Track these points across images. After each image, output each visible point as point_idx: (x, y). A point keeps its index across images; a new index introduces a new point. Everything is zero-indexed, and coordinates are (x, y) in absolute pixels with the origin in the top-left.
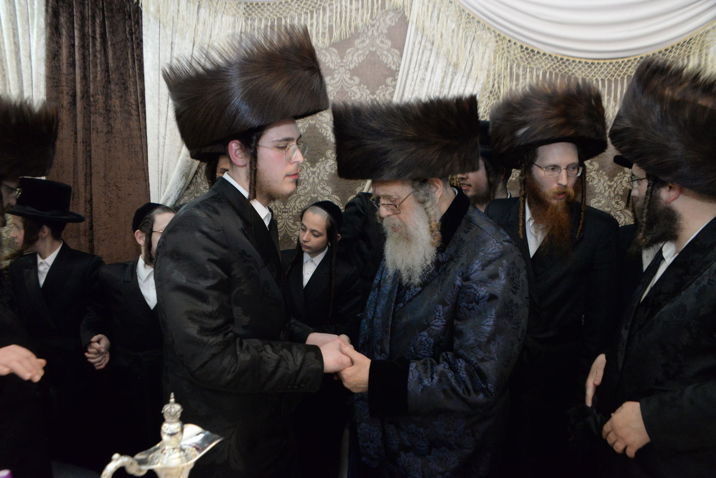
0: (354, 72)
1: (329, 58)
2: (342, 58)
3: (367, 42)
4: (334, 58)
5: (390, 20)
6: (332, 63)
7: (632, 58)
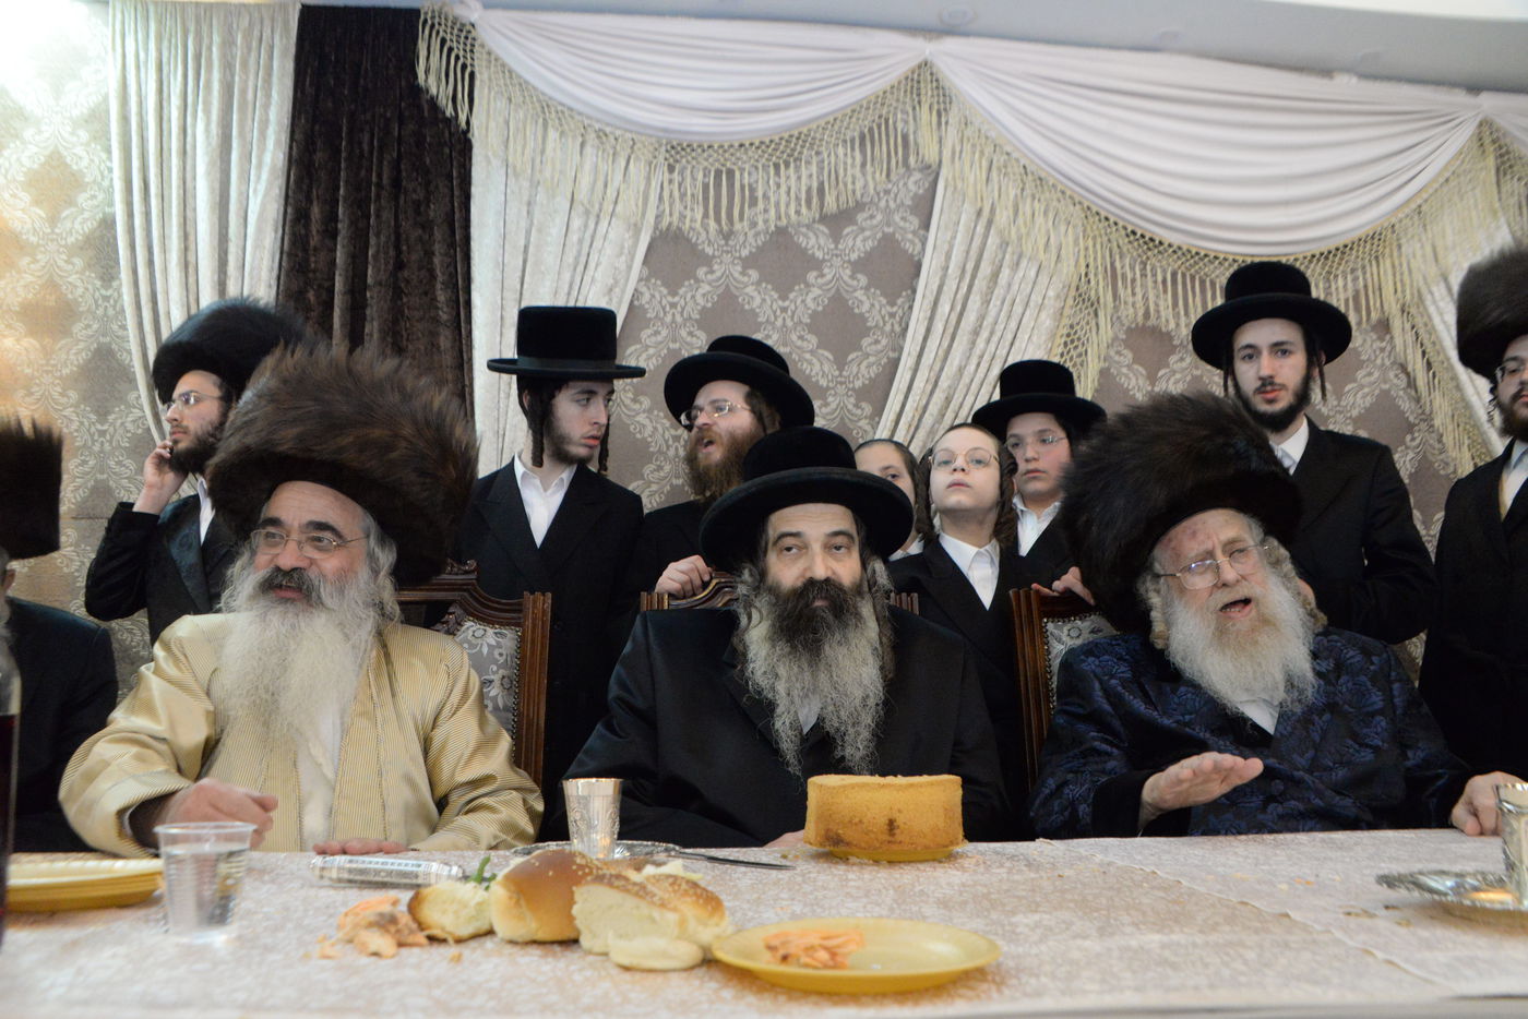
0: (858, 266)
1: (813, 241)
2: (836, 242)
3: (879, 217)
4: (822, 241)
5: (914, 184)
6: (819, 249)
7: (1301, 257)
